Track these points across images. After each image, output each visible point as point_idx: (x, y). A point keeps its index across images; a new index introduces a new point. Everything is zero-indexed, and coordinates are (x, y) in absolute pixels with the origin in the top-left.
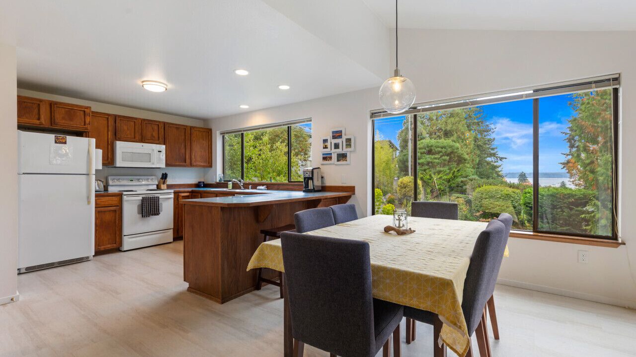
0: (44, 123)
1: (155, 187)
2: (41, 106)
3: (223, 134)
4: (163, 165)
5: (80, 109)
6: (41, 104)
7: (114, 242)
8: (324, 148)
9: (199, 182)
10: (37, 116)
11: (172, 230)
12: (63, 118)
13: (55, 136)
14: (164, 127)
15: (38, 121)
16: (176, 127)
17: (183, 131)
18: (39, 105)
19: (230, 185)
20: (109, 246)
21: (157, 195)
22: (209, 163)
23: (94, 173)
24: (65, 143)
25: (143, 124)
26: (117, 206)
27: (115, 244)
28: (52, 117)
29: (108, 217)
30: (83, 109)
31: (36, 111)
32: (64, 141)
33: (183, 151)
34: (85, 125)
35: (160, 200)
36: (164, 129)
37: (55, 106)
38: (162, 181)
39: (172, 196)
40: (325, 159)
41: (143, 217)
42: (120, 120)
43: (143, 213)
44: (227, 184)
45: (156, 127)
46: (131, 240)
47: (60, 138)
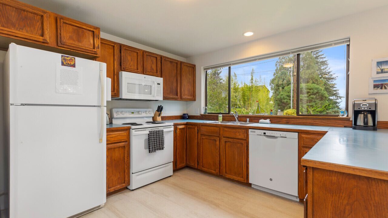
0: (48, 41)
1: (151, 120)
2: (45, 18)
3: (206, 69)
4: (161, 98)
5: (89, 29)
6: (45, 16)
7: (123, 182)
8: (378, 73)
9: (184, 114)
10: (40, 32)
11: (172, 163)
12: (71, 38)
13: (62, 56)
14: (161, 61)
15: (41, 38)
16: (170, 61)
17: (176, 65)
18: (42, 16)
19: (221, 117)
20: (119, 186)
21: (160, 129)
22: (193, 97)
23: (106, 105)
24: (74, 66)
25: (144, 56)
26: (126, 141)
27: (124, 183)
28: (59, 34)
29: (117, 154)
30: (92, 29)
31: (39, 24)
32: (72, 63)
33: (175, 84)
34: (94, 48)
35: (164, 134)
36: (161, 63)
37: (62, 20)
38: (158, 113)
39: (172, 129)
40: (376, 86)
41: (150, 152)
42: (125, 49)
43: (149, 149)
44: (218, 116)
45: (155, 60)
46: (138, 177)
47: (69, 58)
